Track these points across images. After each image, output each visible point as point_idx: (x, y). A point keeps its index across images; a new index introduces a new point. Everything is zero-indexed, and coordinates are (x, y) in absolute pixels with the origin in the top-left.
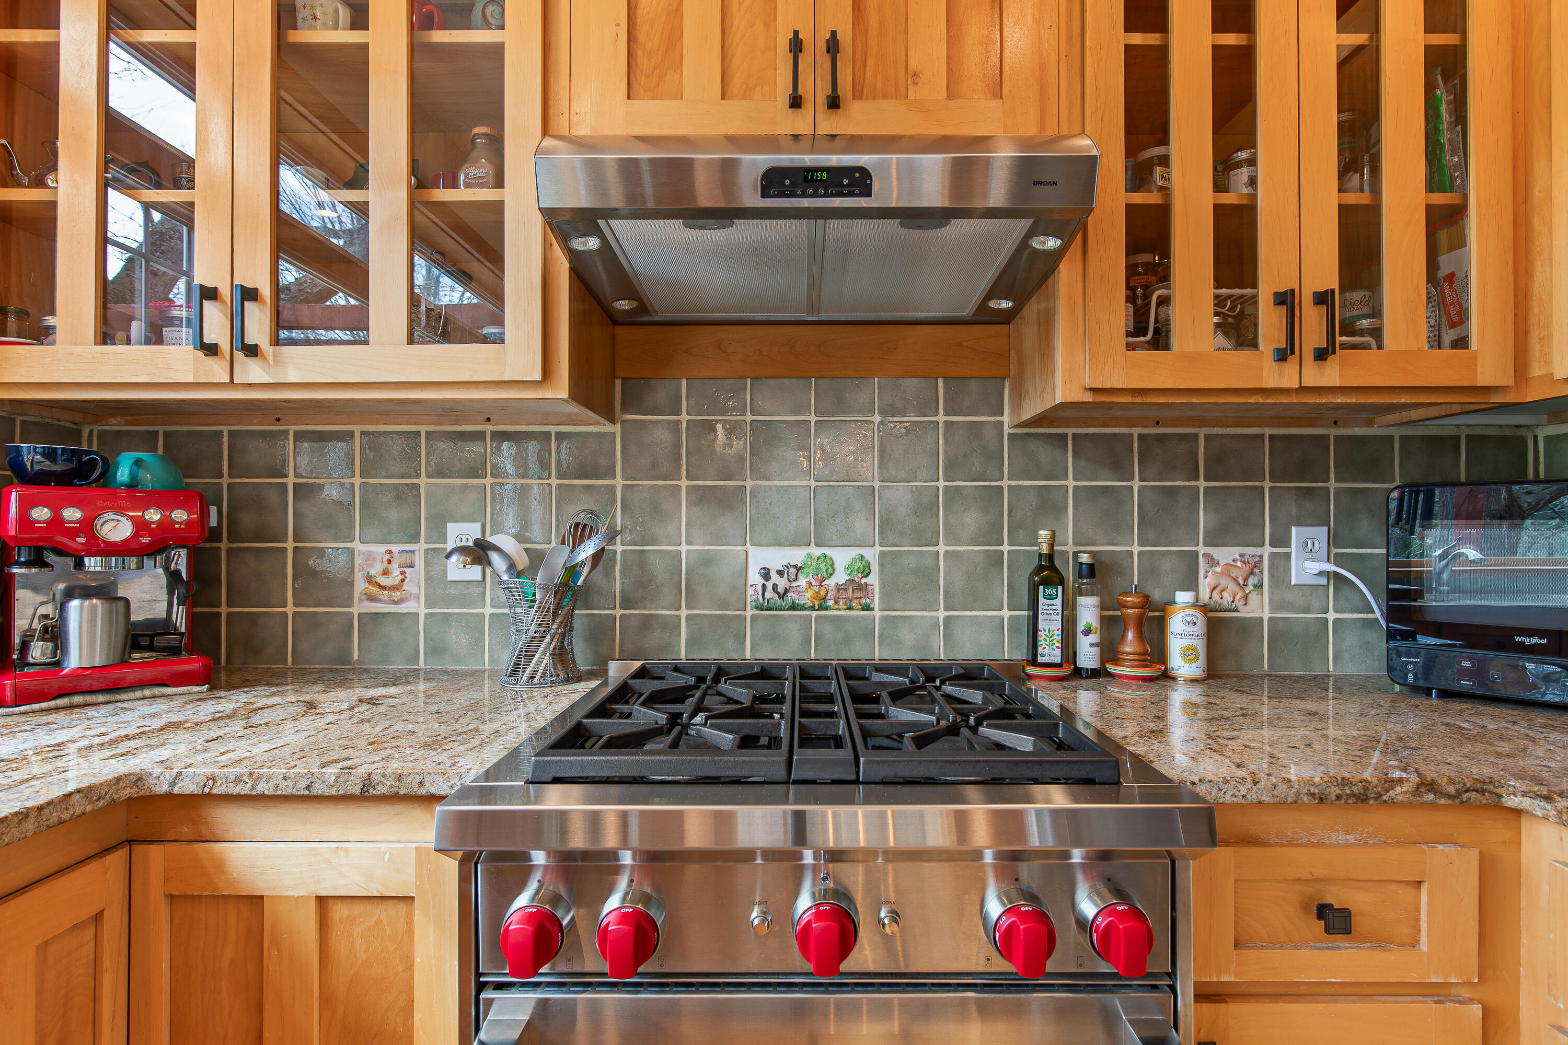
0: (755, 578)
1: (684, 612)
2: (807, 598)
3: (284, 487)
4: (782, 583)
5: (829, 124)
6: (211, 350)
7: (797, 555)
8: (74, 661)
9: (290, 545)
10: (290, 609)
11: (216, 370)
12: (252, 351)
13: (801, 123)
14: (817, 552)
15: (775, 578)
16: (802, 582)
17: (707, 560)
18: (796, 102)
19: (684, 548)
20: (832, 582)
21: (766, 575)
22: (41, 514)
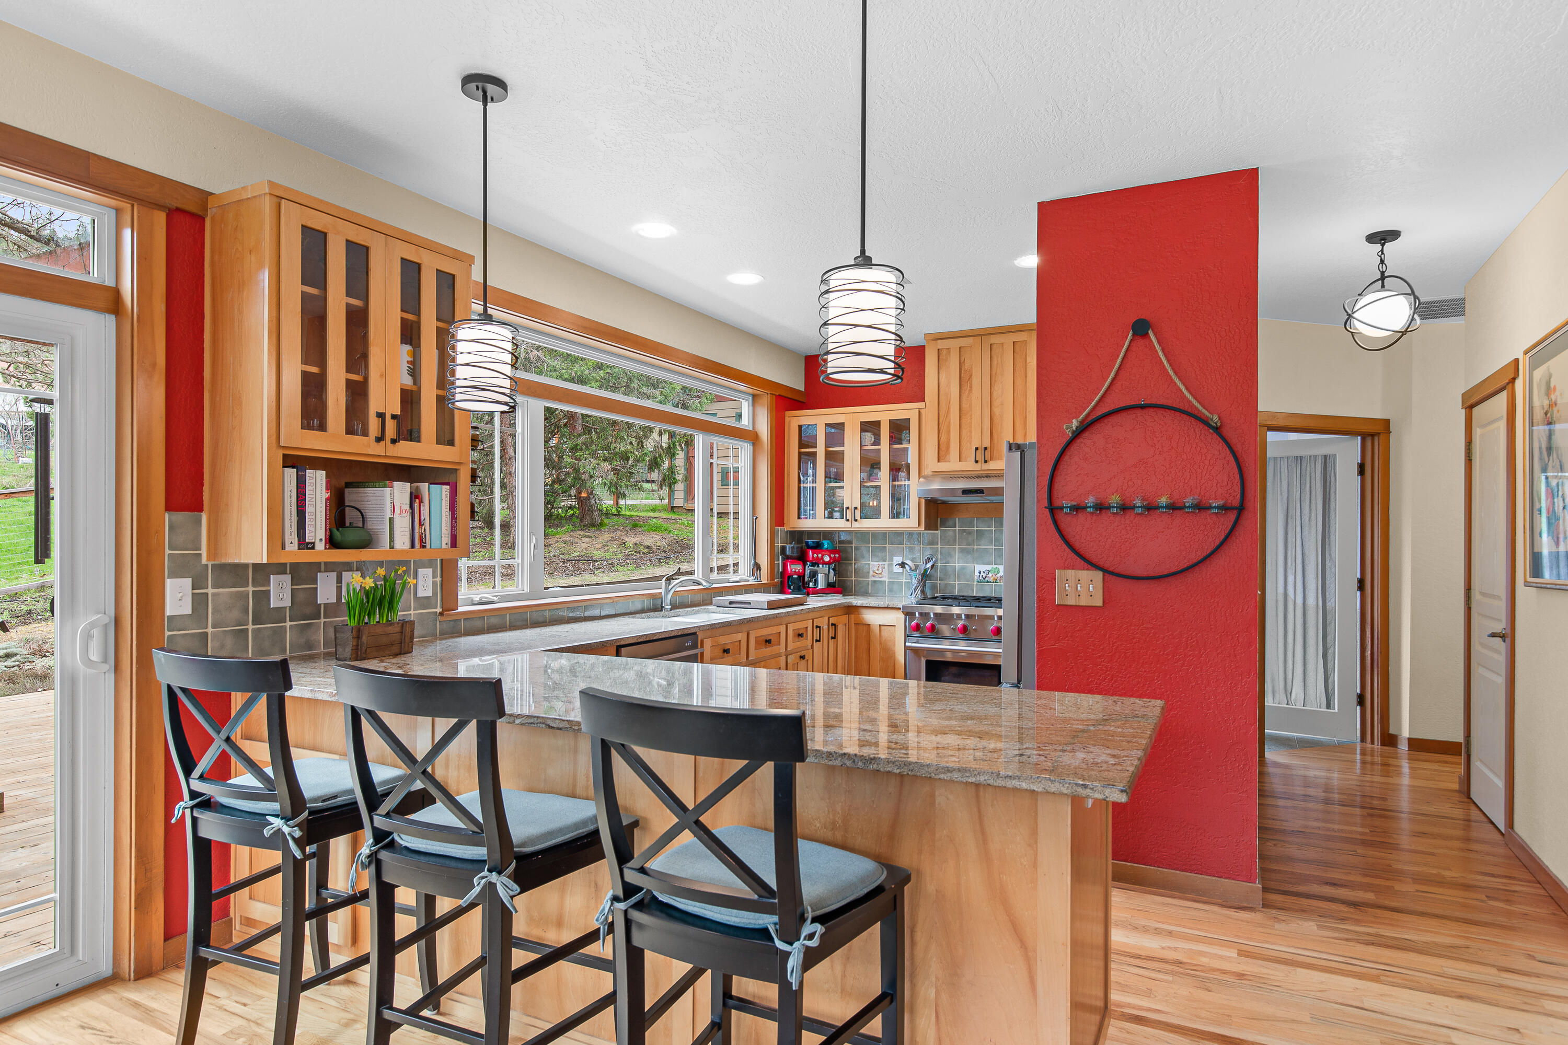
0: (977, 574)
1: (957, 583)
2: (991, 580)
3: (852, 547)
4: (984, 575)
5: (985, 467)
6: (848, 520)
7: (989, 567)
8: (819, 587)
9: (853, 562)
10: (853, 579)
11: (848, 524)
12: (856, 520)
13: (977, 467)
14: (995, 566)
15: (982, 573)
16: (990, 575)
17: (963, 568)
18: (977, 462)
19: (957, 565)
20: (999, 575)
21: (980, 573)
22: (815, 555)
